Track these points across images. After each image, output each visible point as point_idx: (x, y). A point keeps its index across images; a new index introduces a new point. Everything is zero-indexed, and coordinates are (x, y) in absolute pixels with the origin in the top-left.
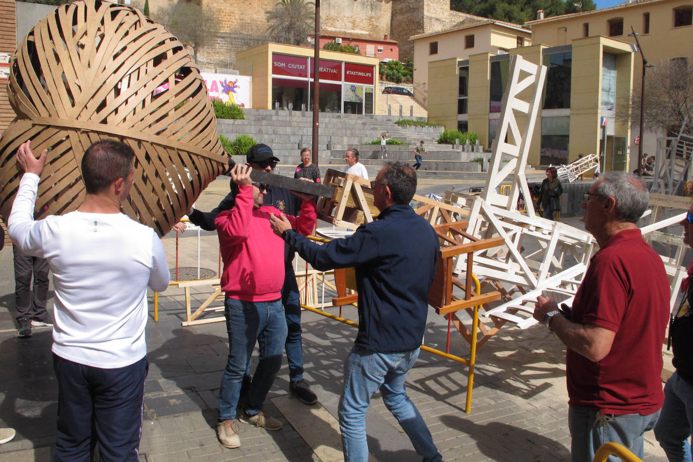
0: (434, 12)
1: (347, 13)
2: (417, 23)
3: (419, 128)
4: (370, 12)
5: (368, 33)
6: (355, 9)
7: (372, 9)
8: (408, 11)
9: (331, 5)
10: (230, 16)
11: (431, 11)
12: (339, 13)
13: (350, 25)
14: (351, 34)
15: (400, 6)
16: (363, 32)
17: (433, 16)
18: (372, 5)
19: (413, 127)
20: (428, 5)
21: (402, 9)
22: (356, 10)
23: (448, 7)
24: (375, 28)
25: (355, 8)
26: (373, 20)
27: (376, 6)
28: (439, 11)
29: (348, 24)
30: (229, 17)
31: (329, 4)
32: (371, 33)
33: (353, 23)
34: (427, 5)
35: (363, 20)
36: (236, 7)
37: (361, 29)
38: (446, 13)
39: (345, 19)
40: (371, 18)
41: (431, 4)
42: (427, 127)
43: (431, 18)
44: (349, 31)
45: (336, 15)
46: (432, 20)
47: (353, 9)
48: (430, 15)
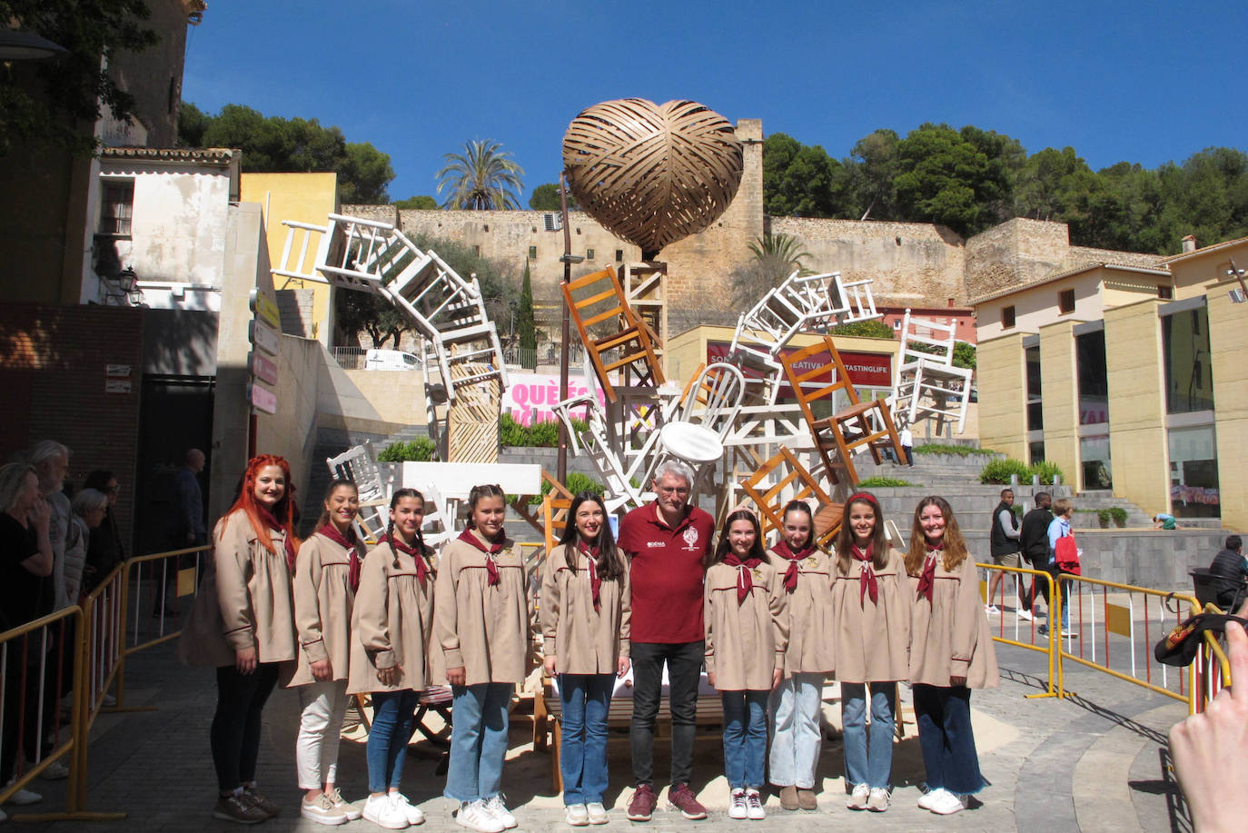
0: (1038, 252)
1: (885, 265)
2: (1008, 274)
3: (956, 458)
4: (925, 261)
5: (923, 296)
6: (897, 258)
7: (928, 256)
8: (994, 255)
9: (855, 255)
10: (677, 283)
11: (1031, 250)
12: (869, 266)
13: (890, 285)
14: (891, 301)
15: (978, 247)
16: (914, 296)
17: (1037, 259)
18: (927, 249)
19: (944, 457)
20: (1026, 241)
21: (981, 251)
22: (899, 260)
23: (1066, 241)
24: (935, 288)
25: (897, 256)
26: (932, 273)
27: (935, 249)
28: (1049, 249)
29: (885, 284)
30: (677, 285)
31: (852, 254)
32: (929, 296)
33: (896, 280)
34: (1024, 242)
35: (912, 275)
36: (688, 268)
37: (912, 290)
38: (1061, 252)
39: (879, 275)
40: (928, 270)
41: (1032, 240)
42: (970, 455)
43: (1032, 264)
44: (887, 296)
45: (864, 270)
46: (1036, 267)
47: (893, 259)
48: (1031, 258)
